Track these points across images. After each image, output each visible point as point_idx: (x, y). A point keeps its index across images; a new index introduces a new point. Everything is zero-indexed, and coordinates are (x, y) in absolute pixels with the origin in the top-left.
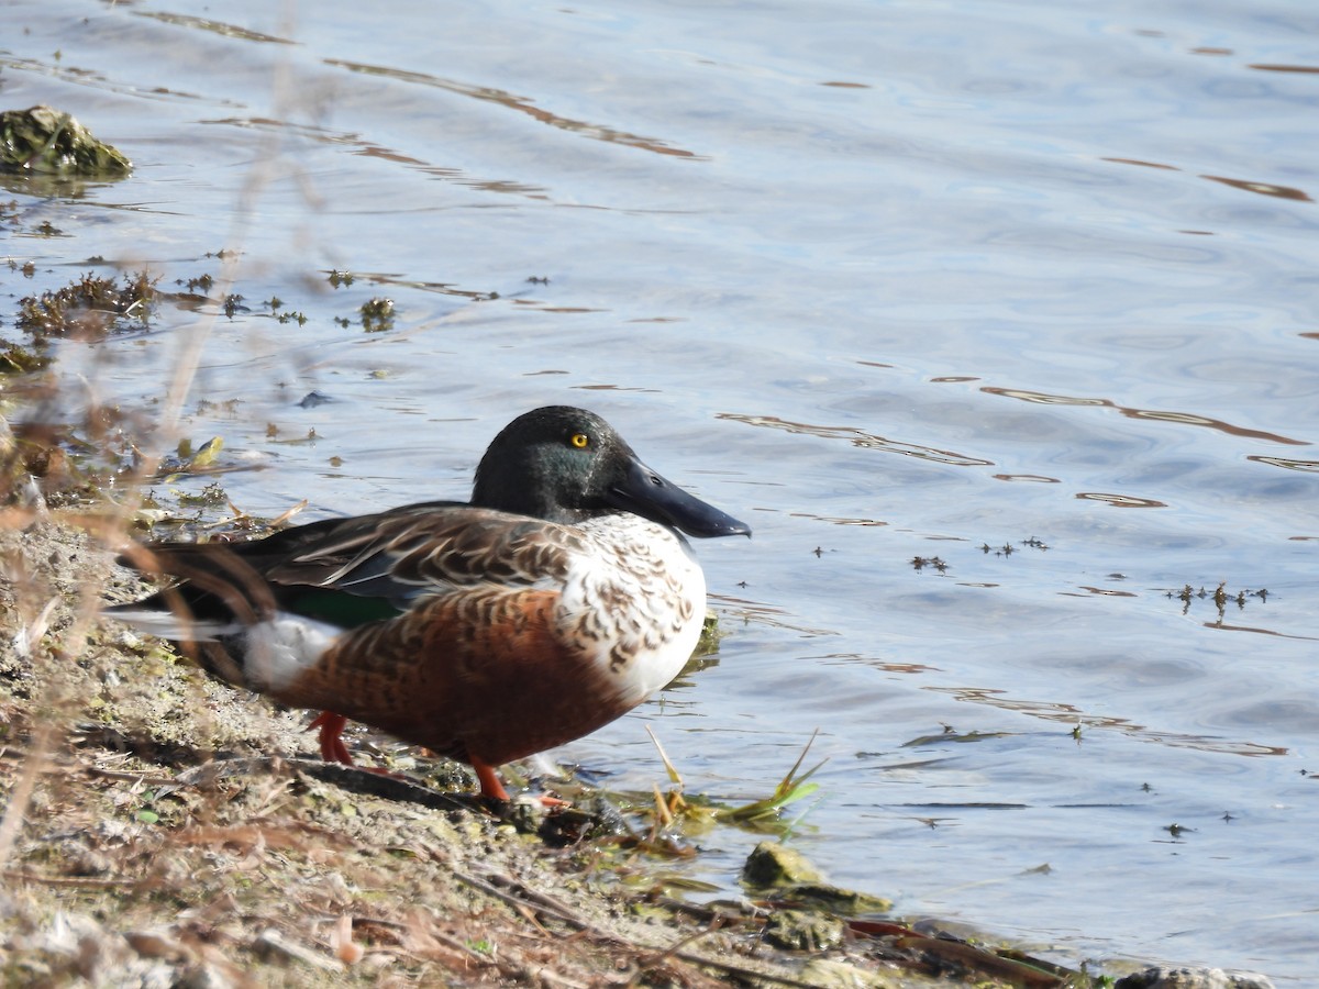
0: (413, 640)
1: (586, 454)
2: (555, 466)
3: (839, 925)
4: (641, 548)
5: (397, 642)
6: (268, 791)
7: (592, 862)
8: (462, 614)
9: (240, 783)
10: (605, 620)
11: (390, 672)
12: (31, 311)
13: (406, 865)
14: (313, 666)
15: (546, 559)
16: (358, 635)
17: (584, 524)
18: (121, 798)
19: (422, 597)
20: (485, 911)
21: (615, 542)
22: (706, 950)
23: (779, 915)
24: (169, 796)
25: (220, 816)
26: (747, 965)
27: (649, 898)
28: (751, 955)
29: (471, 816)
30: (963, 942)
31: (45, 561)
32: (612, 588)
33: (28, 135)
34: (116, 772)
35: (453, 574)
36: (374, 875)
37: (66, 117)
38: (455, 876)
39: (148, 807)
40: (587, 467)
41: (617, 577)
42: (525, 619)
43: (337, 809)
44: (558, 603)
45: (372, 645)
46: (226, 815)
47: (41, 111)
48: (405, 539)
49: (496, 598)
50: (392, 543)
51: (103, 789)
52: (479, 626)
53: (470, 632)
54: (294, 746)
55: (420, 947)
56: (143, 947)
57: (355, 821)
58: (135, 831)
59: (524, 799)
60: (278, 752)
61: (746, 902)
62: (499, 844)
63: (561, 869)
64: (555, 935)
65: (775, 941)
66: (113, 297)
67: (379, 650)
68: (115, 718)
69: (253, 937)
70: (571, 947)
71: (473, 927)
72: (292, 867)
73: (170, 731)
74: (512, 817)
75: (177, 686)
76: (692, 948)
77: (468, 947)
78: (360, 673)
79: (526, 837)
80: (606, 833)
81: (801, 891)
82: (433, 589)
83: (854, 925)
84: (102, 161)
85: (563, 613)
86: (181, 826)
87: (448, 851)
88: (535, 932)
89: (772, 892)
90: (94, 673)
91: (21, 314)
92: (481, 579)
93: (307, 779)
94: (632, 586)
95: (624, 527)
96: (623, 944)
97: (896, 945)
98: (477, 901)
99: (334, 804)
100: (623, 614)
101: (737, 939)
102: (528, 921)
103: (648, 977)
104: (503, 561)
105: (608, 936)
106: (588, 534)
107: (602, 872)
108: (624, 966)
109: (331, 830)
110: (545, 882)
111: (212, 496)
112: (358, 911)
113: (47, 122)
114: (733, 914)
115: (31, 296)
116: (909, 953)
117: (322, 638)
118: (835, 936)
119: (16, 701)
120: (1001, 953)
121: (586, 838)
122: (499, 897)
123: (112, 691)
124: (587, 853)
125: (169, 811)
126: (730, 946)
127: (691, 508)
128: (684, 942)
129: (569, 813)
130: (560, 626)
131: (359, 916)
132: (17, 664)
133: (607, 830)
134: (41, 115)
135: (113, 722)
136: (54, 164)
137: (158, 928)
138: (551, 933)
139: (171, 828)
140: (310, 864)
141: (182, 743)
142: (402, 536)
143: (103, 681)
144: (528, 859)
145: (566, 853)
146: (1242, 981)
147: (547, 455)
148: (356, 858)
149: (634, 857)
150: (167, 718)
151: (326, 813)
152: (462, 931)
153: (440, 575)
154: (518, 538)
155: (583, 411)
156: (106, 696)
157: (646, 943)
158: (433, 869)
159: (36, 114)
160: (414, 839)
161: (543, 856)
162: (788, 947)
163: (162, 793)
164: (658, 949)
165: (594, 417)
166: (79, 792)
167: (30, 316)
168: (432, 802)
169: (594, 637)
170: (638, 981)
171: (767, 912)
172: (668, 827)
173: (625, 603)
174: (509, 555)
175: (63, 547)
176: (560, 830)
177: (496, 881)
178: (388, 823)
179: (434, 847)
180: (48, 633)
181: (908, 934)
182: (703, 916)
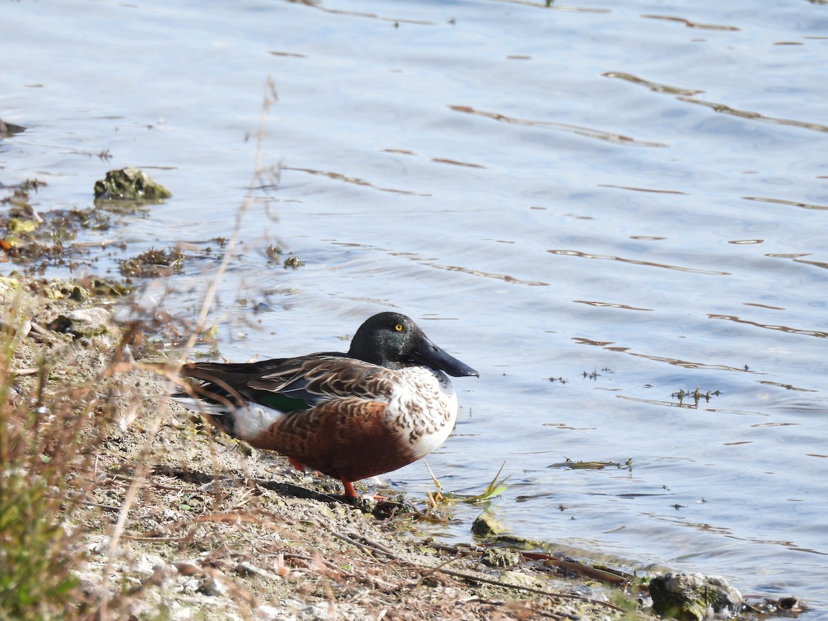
0: (315, 421)
1: (402, 335)
2: (386, 340)
3: (518, 555)
4: (429, 385)
5: (308, 422)
6: (242, 495)
7: (398, 527)
8: (340, 411)
9: (228, 490)
10: (408, 419)
11: (303, 436)
12: (125, 266)
13: (309, 530)
14: (267, 430)
15: (382, 387)
16: (289, 416)
17: (401, 370)
18: (172, 499)
19: (321, 401)
20: (348, 551)
21: (416, 381)
22: (454, 568)
23: (489, 550)
24: (195, 497)
25: (220, 506)
26: (474, 574)
27: (426, 543)
28: (475, 569)
29: (340, 505)
30: (577, 562)
31: (134, 386)
32: (413, 404)
33: (122, 181)
34: (170, 487)
35: (336, 391)
36: (294, 534)
37: (140, 172)
38: (333, 534)
39: (185, 503)
40: (402, 341)
41: (416, 399)
42: (370, 415)
43: (276, 503)
44: (386, 409)
45: (295, 422)
46: (222, 506)
47: (128, 170)
48: (314, 372)
49: (357, 404)
50: (309, 373)
51: (163, 494)
52: (348, 417)
53: (343, 420)
54: (254, 472)
55: (316, 568)
56: (184, 570)
57: (284, 508)
58: (179, 515)
59: (365, 497)
60: (246, 475)
61: (473, 544)
62: (354, 518)
63: (383, 530)
64: (382, 562)
65: (487, 563)
66: (164, 259)
67: (299, 425)
68: (168, 461)
69: (236, 564)
70: (389, 567)
71: (342, 558)
72: (254, 530)
73: (195, 466)
74: (360, 505)
75: (198, 444)
76: (447, 567)
77: (340, 568)
78: (289, 435)
79: (366, 514)
80: (405, 512)
81: (499, 539)
82: (326, 397)
83: (524, 554)
84: (157, 193)
85: (388, 414)
86: (200, 512)
87: (329, 522)
88: (371, 560)
89: (484, 539)
90: (158, 439)
91: (120, 268)
92: (350, 394)
93: (261, 488)
94: (423, 404)
95: (421, 374)
96: (414, 566)
97: (545, 564)
98: (344, 546)
99: (274, 500)
100: (418, 417)
101: (469, 562)
102: (368, 555)
103: (426, 581)
104: (361, 386)
105: (406, 561)
106: (403, 376)
107: (403, 531)
108: (414, 576)
109: (273, 513)
110: (376, 536)
111: (213, 353)
112: (287, 551)
113: (131, 175)
114: (466, 550)
115: (124, 259)
116: (552, 568)
117: (271, 416)
118: (516, 560)
119: (121, 453)
120: (595, 567)
121: (395, 515)
122: (354, 544)
123: (167, 448)
124: (396, 522)
125: (195, 505)
126: (465, 566)
127: (451, 362)
128: (443, 564)
129: (387, 503)
130: (386, 420)
131: (287, 554)
132: (121, 435)
133: (405, 510)
134: (128, 172)
135: (168, 463)
136: (134, 195)
137: (192, 561)
138: (380, 561)
139: (196, 512)
140: (263, 529)
141: (201, 472)
142: (314, 371)
143: (162, 443)
144: (368, 526)
145: (385, 522)
146: (711, 578)
147: (383, 334)
148: (286, 526)
149: (418, 523)
150: (193, 460)
151: (270, 504)
152: (336, 560)
153: (330, 391)
154: (369, 375)
155: (400, 315)
156: (165, 450)
157: (425, 565)
158: (322, 531)
159: (125, 171)
160: (313, 517)
161: (375, 524)
162: (493, 566)
163: (192, 496)
164: (430, 568)
165: (406, 317)
166: (153, 497)
167: (124, 268)
168: (321, 498)
169: (403, 427)
170: (422, 583)
171: (483, 549)
172: (434, 509)
173: (419, 412)
174: (364, 384)
175: (142, 379)
176: (383, 511)
177: (353, 536)
178: (300, 509)
179: (322, 521)
180: (136, 420)
181: (550, 559)
182: (452, 551)
